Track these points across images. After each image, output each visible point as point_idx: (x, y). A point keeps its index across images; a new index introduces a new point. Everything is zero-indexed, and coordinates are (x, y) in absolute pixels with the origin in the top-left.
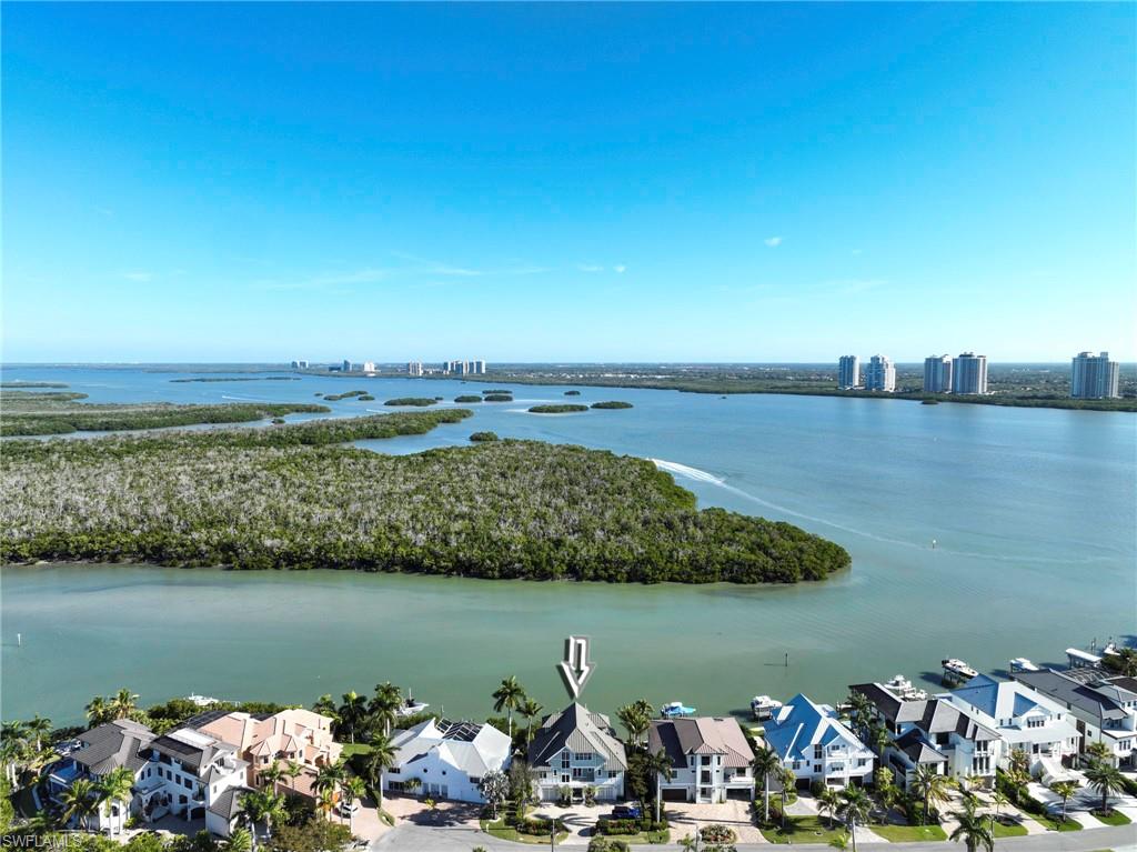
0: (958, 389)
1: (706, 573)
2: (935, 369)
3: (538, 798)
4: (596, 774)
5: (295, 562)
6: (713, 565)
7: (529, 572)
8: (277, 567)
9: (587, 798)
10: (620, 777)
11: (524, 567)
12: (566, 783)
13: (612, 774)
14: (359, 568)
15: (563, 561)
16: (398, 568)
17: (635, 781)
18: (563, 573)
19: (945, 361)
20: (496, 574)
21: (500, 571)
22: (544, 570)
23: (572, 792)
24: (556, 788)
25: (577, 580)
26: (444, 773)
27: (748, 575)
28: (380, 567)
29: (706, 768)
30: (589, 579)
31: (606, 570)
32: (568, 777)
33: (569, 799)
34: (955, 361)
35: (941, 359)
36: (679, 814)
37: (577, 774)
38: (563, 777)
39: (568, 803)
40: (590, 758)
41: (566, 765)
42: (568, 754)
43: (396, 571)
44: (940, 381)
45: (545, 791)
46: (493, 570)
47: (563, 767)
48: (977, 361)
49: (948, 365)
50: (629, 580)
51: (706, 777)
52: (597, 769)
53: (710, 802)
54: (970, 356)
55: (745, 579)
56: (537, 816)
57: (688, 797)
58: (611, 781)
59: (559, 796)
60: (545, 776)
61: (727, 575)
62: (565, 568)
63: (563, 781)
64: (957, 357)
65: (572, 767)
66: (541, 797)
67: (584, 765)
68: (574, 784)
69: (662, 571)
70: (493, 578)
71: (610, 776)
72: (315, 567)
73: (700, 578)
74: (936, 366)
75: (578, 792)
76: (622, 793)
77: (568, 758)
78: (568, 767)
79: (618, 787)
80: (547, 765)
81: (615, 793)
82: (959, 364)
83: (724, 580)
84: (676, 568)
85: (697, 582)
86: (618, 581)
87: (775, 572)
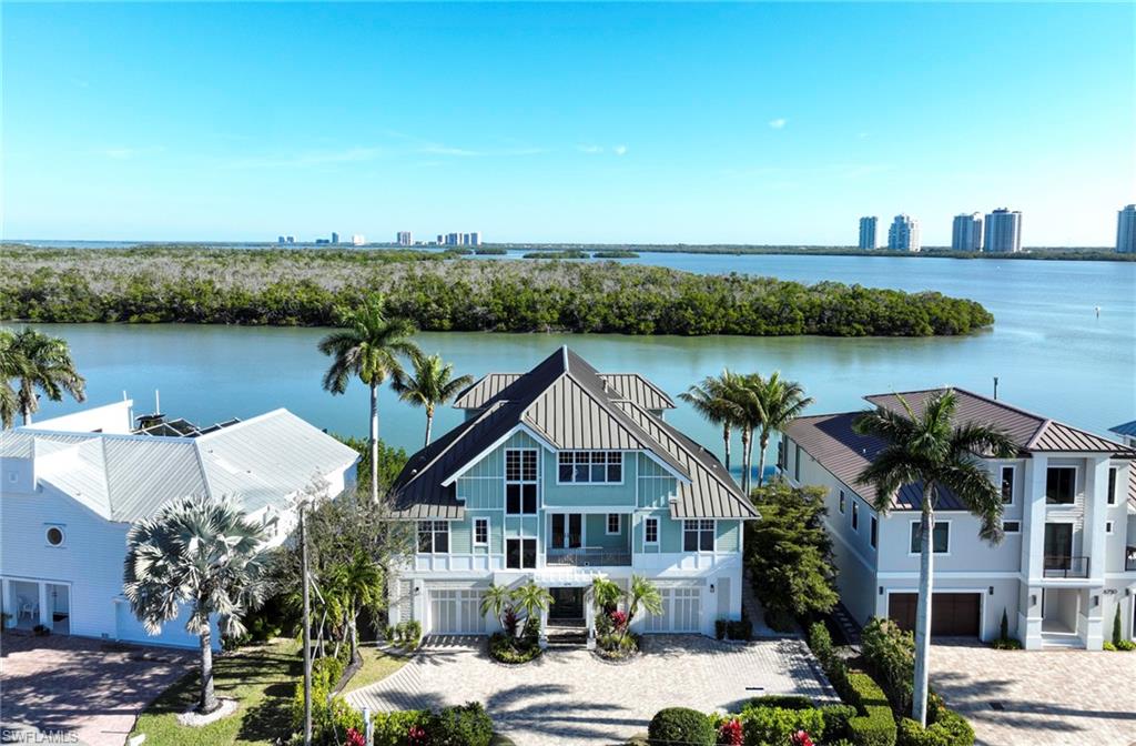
0: (992, 247)
1: (779, 322)
2: (965, 230)
3: (413, 627)
4: (638, 538)
5: (132, 313)
6: (792, 311)
7: (499, 320)
8: (102, 320)
9: (602, 629)
10: (727, 550)
11: (490, 312)
12: (523, 571)
13: (699, 537)
14: (233, 322)
15: (553, 307)
16: (293, 320)
17: (793, 558)
18: (551, 324)
19: (975, 219)
20: (446, 323)
21: (453, 319)
22: (524, 319)
23: (545, 603)
24: (485, 591)
25: (575, 332)
26: (55, 536)
27: (848, 324)
28: (265, 319)
29: (1061, 515)
30: (595, 331)
31: (621, 317)
32: (530, 545)
33: (532, 629)
34: (988, 217)
35: (971, 217)
36: (983, 688)
37: (566, 535)
38: (513, 545)
39: (530, 648)
40: (615, 475)
41: (521, 500)
42: (531, 457)
43: (289, 324)
44: (970, 241)
45: (444, 600)
46: (441, 318)
47: (513, 507)
48: (1012, 217)
49: (979, 222)
50: (659, 331)
51: (1062, 548)
52: (640, 517)
53: (1080, 645)
54: (1005, 211)
55: (845, 329)
56: (393, 697)
57: (987, 624)
58: (695, 565)
59: (494, 621)
60: (442, 546)
61: (814, 327)
62: (556, 316)
63: (513, 562)
64: (990, 212)
65: (547, 508)
66: (427, 626)
67: (589, 502)
68: (552, 574)
69: (712, 318)
70: (441, 329)
71: (690, 546)
72: (164, 320)
73: (771, 328)
74: (965, 224)
75: (567, 604)
76: (734, 609)
77: (531, 473)
78: (530, 507)
79: (720, 586)
80: (449, 497)
81: (708, 613)
82: (993, 220)
83: (809, 333)
84: (734, 315)
85: (768, 334)
86: (641, 333)
87: (891, 319)
